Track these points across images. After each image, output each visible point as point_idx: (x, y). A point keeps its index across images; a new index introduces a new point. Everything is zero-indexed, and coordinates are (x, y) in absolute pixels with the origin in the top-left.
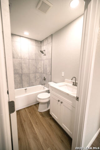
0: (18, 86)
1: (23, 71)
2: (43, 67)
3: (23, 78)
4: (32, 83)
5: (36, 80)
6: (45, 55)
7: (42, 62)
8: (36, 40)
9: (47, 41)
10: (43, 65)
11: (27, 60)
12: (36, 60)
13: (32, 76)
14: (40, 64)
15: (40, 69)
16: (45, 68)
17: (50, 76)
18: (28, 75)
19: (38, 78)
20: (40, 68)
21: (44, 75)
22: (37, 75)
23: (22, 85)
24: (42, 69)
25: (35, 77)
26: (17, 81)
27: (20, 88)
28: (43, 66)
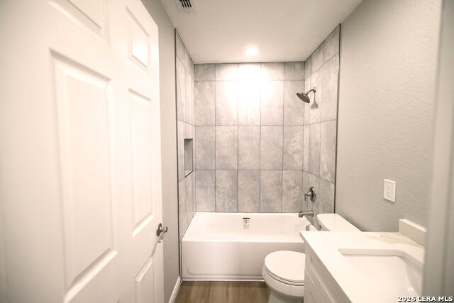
0: (226, 203)
1: (240, 162)
2: (310, 150)
3: (240, 182)
4: (268, 201)
5: (281, 194)
6: (315, 106)
7: (307, 132)
8: (285, 64)
9: (321, 55)
10: (310, 143)
11: (256, 129)
12: (286, 126)
13: (268, 179)
14: (298, 138)
15: (297, 157)
16: (313, 154)
17: (332, 186)
18: (255, 175)
19: (289, 188)
20: (298, 152)
21: (312, 181)
22: (287, 175)
23: (235, 201)
24: (306, 159)
25: (280, 183)
26: (223, 191)
27: (230, 210)
28: (308, 146)
